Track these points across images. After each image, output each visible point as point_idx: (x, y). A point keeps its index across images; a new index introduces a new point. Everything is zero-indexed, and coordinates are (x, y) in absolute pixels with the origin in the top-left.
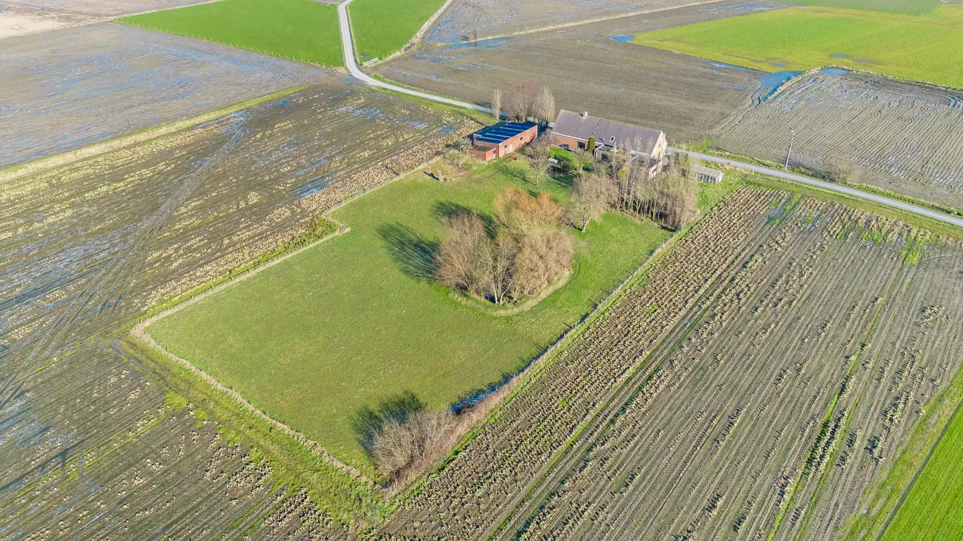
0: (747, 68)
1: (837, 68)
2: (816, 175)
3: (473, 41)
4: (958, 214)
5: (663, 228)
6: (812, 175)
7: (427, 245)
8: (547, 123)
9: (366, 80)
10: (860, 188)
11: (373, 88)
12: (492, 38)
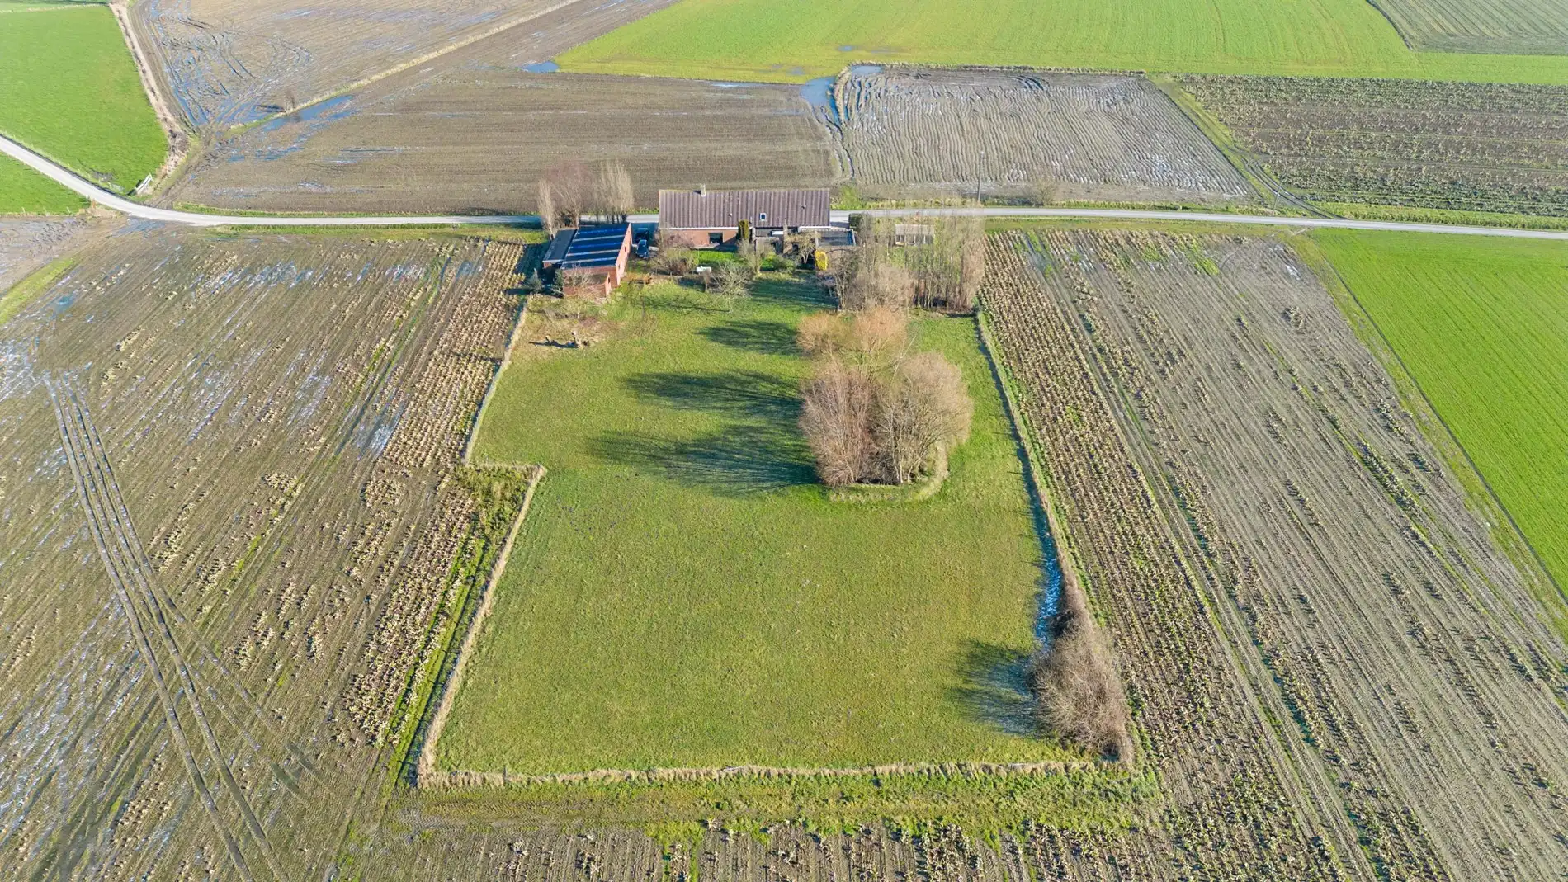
0: (763, 83)
1: (863, 64)
2: (1014, 202)
3: (292, 110)
4: (1184, 208)
5: (953, 316)
6: (1010, 205)
7: (694, 445)
8: (624, 217)
9: (187, 221)
10: (1069, 206)
11: (219, 229)
12: (320, 100)
